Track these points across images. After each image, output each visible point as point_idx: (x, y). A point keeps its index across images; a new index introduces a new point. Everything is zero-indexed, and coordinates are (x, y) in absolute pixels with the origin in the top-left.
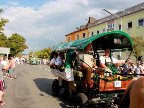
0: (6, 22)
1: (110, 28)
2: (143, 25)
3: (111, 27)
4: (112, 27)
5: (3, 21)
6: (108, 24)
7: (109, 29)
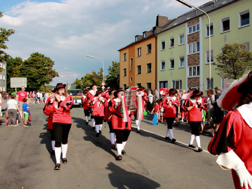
0: (9, 35)
1: (192, 32)
2: (248, 22)
3: (194, 30)
4: (196, 31)
5: (4, 33)
6: (188, 26)
7: (190, 35)
